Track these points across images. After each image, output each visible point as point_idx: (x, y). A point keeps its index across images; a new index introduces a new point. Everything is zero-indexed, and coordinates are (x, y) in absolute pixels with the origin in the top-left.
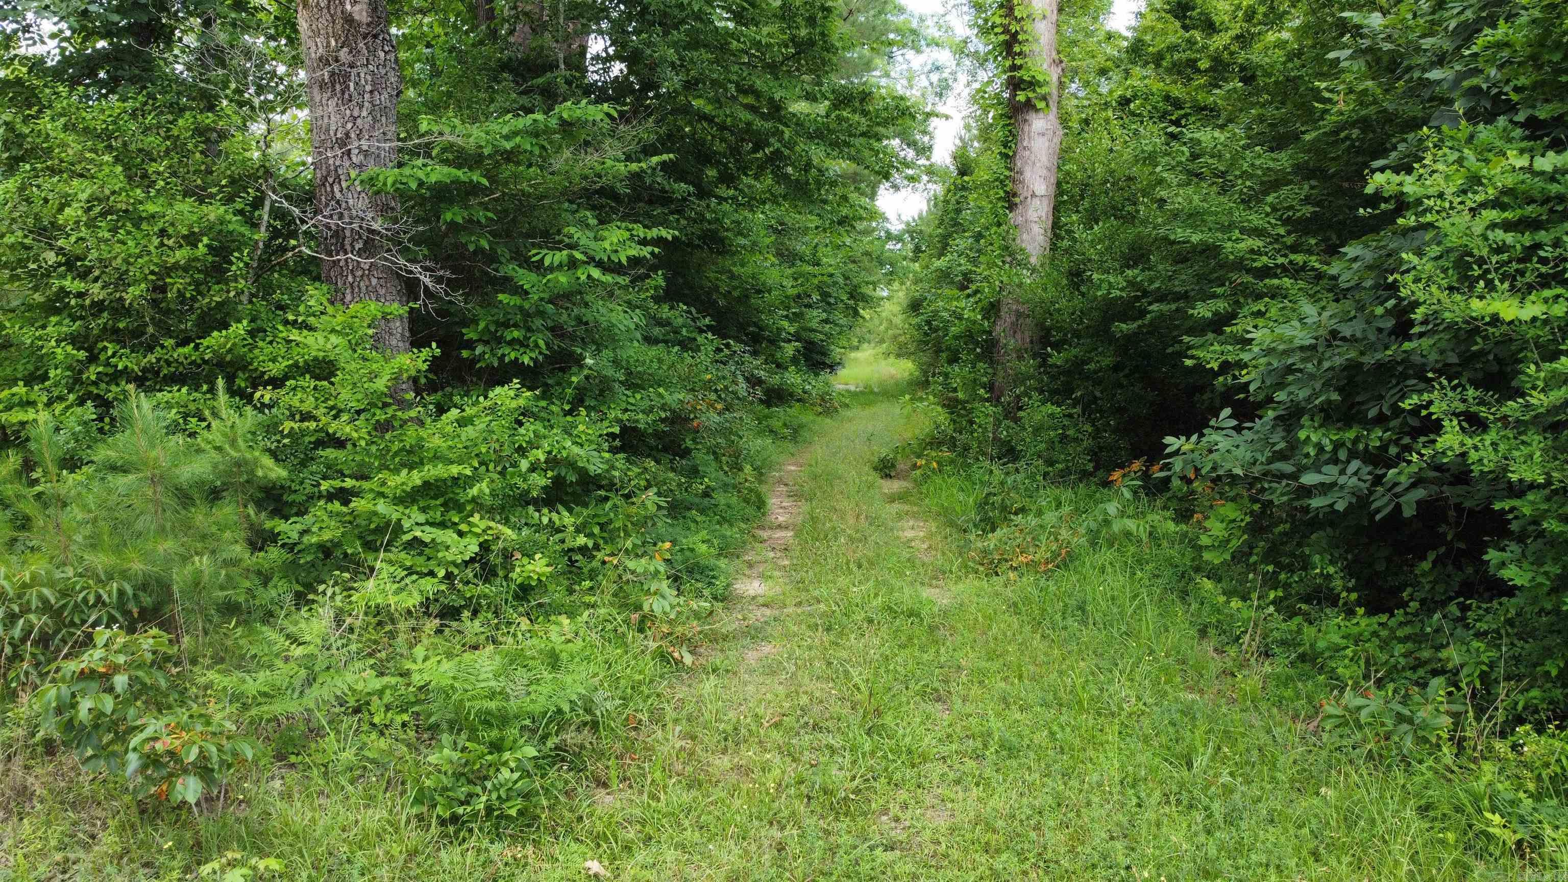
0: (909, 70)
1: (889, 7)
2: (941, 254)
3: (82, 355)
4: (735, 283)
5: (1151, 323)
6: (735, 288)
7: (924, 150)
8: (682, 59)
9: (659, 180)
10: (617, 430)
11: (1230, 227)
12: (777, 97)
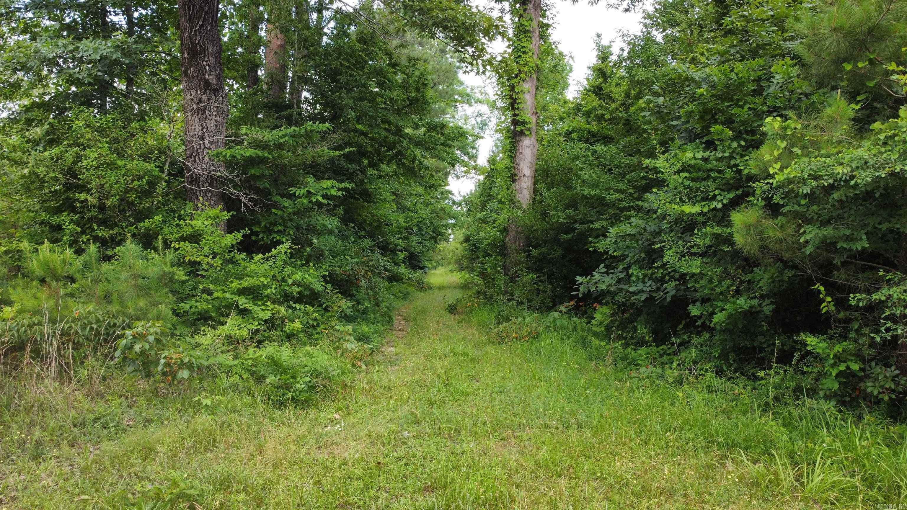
0: (465, 115)
1: (455, 82)
2: (482, 211)
3: (79, 229)
4: (375, 218)
5: (578, 235)
6: (375, 221)
7: (473, 157)
8: (355, 105)
9: (342, 162)
10: (327, 273)
11: (610, 189)
12: (400, 125)
